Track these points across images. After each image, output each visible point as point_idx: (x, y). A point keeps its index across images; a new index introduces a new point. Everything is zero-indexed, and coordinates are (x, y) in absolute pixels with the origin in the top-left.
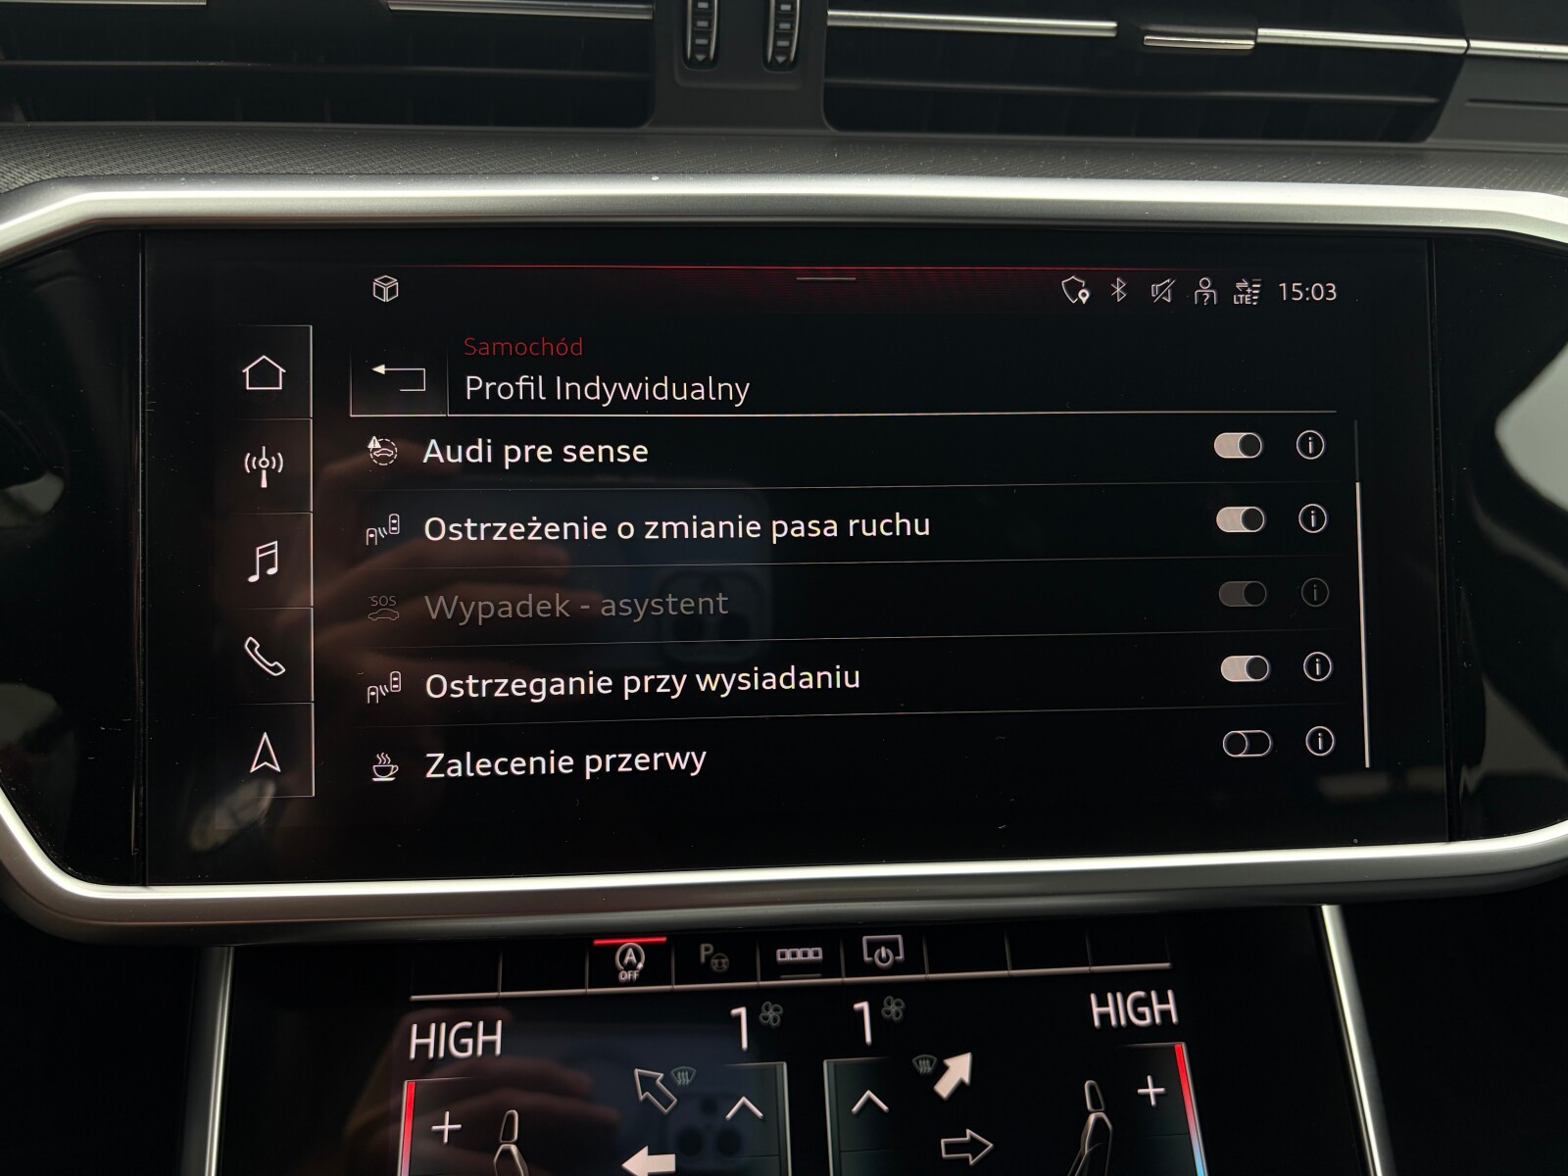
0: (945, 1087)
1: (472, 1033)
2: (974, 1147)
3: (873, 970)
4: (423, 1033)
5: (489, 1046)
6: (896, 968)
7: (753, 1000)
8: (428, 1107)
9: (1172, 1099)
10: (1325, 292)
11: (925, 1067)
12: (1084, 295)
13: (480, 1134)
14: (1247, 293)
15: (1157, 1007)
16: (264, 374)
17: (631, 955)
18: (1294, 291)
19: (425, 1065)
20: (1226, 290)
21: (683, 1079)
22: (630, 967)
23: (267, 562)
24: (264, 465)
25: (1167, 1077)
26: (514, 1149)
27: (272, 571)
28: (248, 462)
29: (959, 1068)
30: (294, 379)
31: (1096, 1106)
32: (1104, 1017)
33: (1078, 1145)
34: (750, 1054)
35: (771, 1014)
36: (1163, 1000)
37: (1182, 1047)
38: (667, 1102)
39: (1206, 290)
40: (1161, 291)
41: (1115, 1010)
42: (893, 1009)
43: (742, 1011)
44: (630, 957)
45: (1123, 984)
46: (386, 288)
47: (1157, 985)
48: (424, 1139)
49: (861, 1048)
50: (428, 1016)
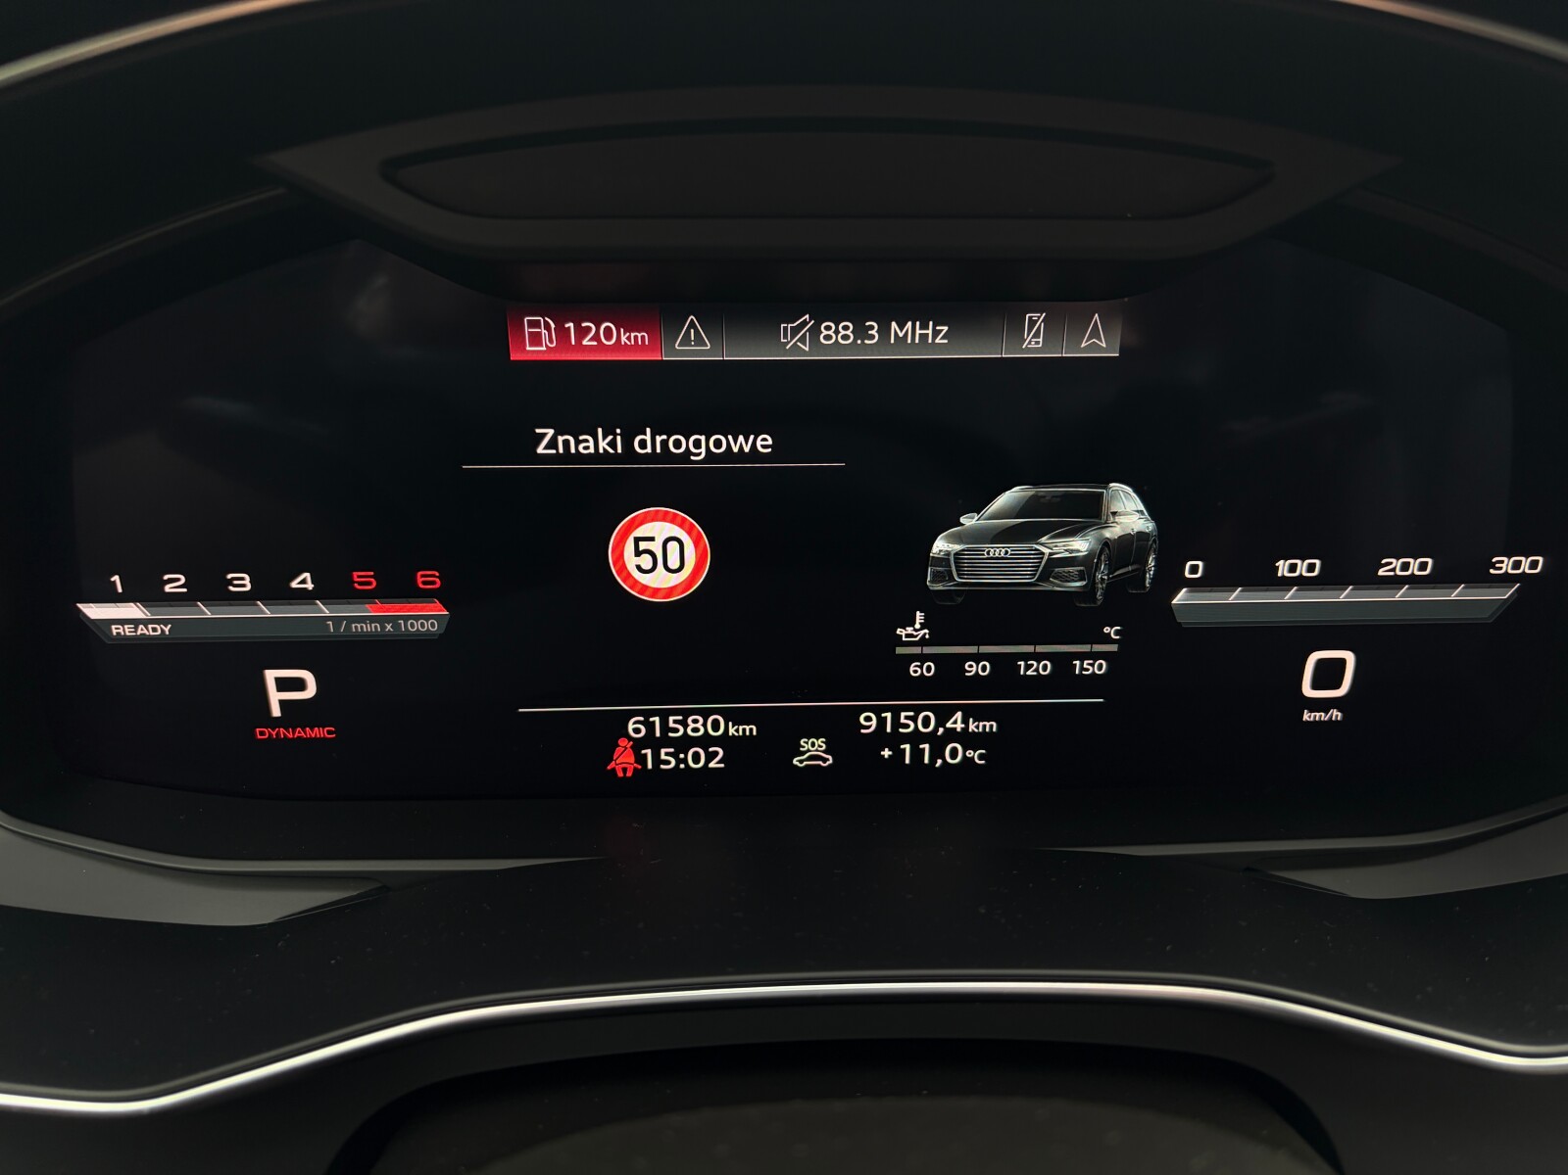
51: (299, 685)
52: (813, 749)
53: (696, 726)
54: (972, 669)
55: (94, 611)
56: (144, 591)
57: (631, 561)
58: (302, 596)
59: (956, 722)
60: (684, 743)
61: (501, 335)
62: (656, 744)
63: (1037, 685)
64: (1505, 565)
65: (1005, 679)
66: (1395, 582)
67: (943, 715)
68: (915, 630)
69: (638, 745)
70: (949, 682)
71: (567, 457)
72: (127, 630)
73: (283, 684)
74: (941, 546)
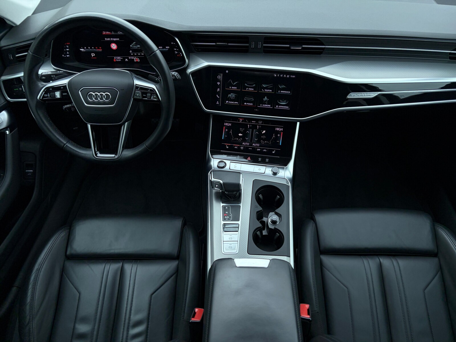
0: (263, 133)
1: (229, 124)
2: (264, 137)
3: (259, 123)
4: (225, 123)
5: (230, 125)
6: (261, 123)
7: (250, 124)
8: (225, 129)
9: (280, 136)
10: (294, 77)
11: (262, 131)
12: (276, 76)
13: (229, 131)
14: (288, 76)
17: (241, 120)
18: (292, 76)
19: (225, 126)
20: (286, 76)
21: (244, 129)
23: (218, 90)
24: (218, 83)
25: (280, 134)
26: (231, 132)
29: (264, 132)
31: (274, 136)
32: (277, 130)
33: (272, 138)
34: (249, 128)
35: (251, 126)
36: (282, 129)
37: (282, 132)
38: (242, 131)
39: (285, 76)
40: (281, 76)
41: (278, 129)
42: (260, 127)
45: (279, 127)
46: (227, 72)
47: (282, 128)
48: (225, 131)
49: (257, 129)
50: (226, 122)
51: (94, 55)
52: (126, 60)
53: (119, 58)
54: (135, 54)
55: (81, 50)
56: (84, 48)
57: (112, 47)
58: (93, 49)
60: (118, 59)
61: (102, 32)
62: (117, 59)
63: (139, 55)
64: (167, 47)
65: (137, 55)
66: (161, 48)
67: (134, 57)
68: (131, 52)
69: (115, 59)
70: (134, 55)
71: (107, 40)
72: (83, 51)
73: (93, 55)
74: (131, 46)
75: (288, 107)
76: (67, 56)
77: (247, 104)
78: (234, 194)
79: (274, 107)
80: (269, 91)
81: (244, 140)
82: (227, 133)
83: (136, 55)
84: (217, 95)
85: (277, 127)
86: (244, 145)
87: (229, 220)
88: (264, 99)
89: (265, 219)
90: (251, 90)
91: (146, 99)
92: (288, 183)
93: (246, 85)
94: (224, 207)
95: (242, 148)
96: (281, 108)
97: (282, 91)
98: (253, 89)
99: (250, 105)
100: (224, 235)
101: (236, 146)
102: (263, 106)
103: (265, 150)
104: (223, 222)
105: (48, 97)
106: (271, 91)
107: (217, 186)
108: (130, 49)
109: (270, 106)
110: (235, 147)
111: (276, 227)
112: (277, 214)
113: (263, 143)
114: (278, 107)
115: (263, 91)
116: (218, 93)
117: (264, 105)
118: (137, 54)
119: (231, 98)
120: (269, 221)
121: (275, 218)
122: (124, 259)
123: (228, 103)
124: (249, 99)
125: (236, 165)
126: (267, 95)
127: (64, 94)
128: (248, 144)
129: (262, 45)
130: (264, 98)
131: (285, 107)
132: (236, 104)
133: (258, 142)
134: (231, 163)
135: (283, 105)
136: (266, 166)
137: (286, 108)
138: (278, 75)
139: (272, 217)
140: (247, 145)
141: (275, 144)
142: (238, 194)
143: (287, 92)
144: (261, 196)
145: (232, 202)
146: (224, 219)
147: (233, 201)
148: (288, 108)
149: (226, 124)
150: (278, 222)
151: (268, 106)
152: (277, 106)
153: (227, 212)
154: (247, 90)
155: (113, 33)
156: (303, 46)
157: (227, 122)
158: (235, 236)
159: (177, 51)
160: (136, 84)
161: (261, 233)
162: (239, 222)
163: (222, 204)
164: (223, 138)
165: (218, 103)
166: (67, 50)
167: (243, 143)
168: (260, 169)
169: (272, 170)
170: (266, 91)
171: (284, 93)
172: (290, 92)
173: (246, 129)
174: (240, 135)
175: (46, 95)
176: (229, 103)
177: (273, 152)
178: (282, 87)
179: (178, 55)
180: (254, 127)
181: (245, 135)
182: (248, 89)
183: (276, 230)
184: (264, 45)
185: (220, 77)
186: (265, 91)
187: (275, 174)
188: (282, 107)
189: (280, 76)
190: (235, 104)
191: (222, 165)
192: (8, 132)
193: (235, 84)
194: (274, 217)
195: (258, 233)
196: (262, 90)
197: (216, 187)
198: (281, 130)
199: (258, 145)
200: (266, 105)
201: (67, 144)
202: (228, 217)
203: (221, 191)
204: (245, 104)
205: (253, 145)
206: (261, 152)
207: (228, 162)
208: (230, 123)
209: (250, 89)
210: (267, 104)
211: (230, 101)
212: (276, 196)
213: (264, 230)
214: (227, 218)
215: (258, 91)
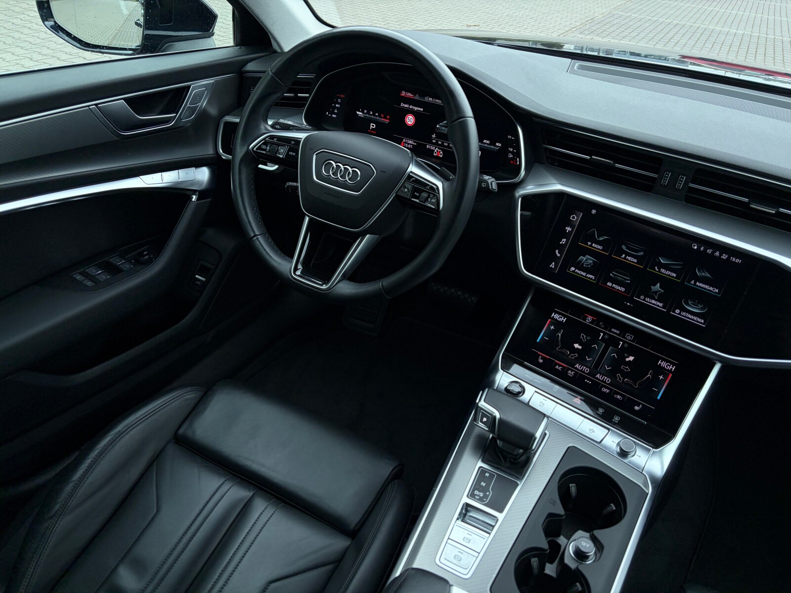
0: (627, 359)
1: (561, 318)
2: (627, 369)
3: (626, 339)
4: (554, 314)
5: (563, 321)
6: (630, 340)
7: (605, 333)
8: (551, 324)
9: (664, 381)
10: (737, 261)
11: (626, 355)
13: (556, 330)
14: (724, 257)
15: (671, 367)
16: (573, 218)
18: (733, 259)
19: (553, 318)
20: (721, 255)
21: (588, 338)
22: (589, 320)
23: (563, 241)
24: (568, 229)
25: (666, 377)
26: (560, 335)
27: (564, 243)
28: (567, 228)
29: (631, 358)
30: (577, 219)
31: (650, 374)
32: (660, 364)
33: (644, 377)
34: (601, 340)
35: (606, 337)
36: (673, 367)
37: (671, 375)
38: (584, 340)
39: (717, 254)
40: (709, 251)
41: (663, 364)
42: (626, 345)
43: (602, 334)
44: (589, 319)
45: (667, 361)
46: (594, 212)
47: (674, 364)
48: (549, 328)
49: (618, 348)
50: (556, 312)
51: (374, 126)
53: (410, 142)
54: (439, 143)
55: (358, 113)
56: (363, 112)
57: (407, 120)
58: (376, 116)
59: (437, 149)
60: (409, 144)
61: (400, 92)
62: (406, 143)
63: (445, 147)
64: (497, 144)
65: (442, 145)
66: (485, 143)
67: (436, 148)
68: (434, 136)
69: (404, 143)
70: (436, 144)
71: (403, 107)
72: (360, 115)
74: (438, 126)
75: (703, 321)
76: (333, 116)
77: (614, 285)
78: (515, 453)
79: (668, 311)
80: (669, 275)
81: (582, 361)
82: (551, 334)
83: (439, 145)
84: (557, 251)
85: (663, 360)
86: (578, 369)
87: (481, 500)
88: (652, 287)
89: (562, 540)
90: (630, 261)
91: (417, 201)
92: (647, 486)
93: (624, 247)
94: (482, 471)
95: (571, 373)
96: (685, 317)
97: (700, 282)
98: (636, 261)
99: (618, 290)
100: (455, 527)
101: (560, 365)
102: (647, 302)
103: (619, 397)
104: (465, 500)
105: (265, 150)
106: (674, 275)
107: (485, 419)
108: (433, 130)
109: (661, 305)
110: (557, 367)
111: (581, 568)
112: (594, 539)
113: (620, 379)
114: (679, 314)
115: (656, 271)
116: (561, 248)
117: (648, 300)
118: (443, 143)
119: (583, 264)
120: (571, 549)
121: (588, 546)
122: (260, 489)
123: (574, 271)
124: (620, 277)
125: (544, 402)
126: (664, 281)
127: (291, 153)
128: (587, 370)
129: (686, 183)
130: (654, 285)
131: (695, 318)
132: (589, 278)
133: (611, 374)
134: (536, 393)
135: (692, 313)
136: (609, 429)
137: (698, 322)
138: (702, 249)
139: (582, 541)
140: (584, 372)
141: (647, 392)
142: (523, 458)
143: (711, 289)
144: (573, 488)
145: (503, 468)
146: (472, 495)
147: (508, 468)
148: (701, 323)
149: (556, 316)
150: (591, 557)
151: (658, 303)
152: (677, 311)
153: (483, 484)
154: (623, 258)
155: (417, 97)
156: (782, 210)
157: (559, 314)
158: (479, 540)
159: (512, 153)
160: (411, 172)
161: (542, 567)
162: (500, 516)
163: (480, 464)
164: (538, 341)
165: (552, 265)
166: (337, 105)
167: (577, 366)
168: (592, 431)
169: (618, 444)
170: (664, 274)
171: (703, 288)
172: (717, 291)
173: (595, 339)
174: (576, 346)
175: (264, 147)
176: (576, 273)
177: (637, 408)
178: (704, 274)
179: (512, 162)
180: (611, 341)
181: (587, 350)
182: (625, 257)
183: (578, 576)
184: (691, 185)
185: (575, 218)
186: (661, 273)
187: (624, 454)
188: (689, 316)
189: (705, 250)
190: (587, 277)
191: (516, 389)
192: (194, 198)
193: (601, 239)
194: (584, 544)
195: (535, 562)
196: (656, 268)
197: (481, 421)
198: (671, 369)
199: (608, 380)
200: (653, 302)
201: (259, 236)
202: (482, 495)
203: (491, 436)
204: (609, 284)
205: (598, 376)
206: (609, 398)
207: (530, 390)
208: (565, 316)
209: (629, 258)
210: (656, 300)
211: (579, 270)
212: (608, 504)
213: (551, 562)
214: (478, 496)
215: (646, 267)
